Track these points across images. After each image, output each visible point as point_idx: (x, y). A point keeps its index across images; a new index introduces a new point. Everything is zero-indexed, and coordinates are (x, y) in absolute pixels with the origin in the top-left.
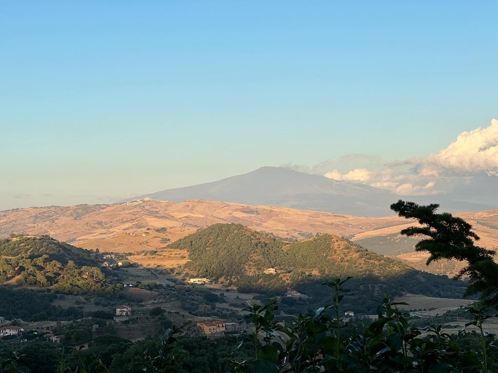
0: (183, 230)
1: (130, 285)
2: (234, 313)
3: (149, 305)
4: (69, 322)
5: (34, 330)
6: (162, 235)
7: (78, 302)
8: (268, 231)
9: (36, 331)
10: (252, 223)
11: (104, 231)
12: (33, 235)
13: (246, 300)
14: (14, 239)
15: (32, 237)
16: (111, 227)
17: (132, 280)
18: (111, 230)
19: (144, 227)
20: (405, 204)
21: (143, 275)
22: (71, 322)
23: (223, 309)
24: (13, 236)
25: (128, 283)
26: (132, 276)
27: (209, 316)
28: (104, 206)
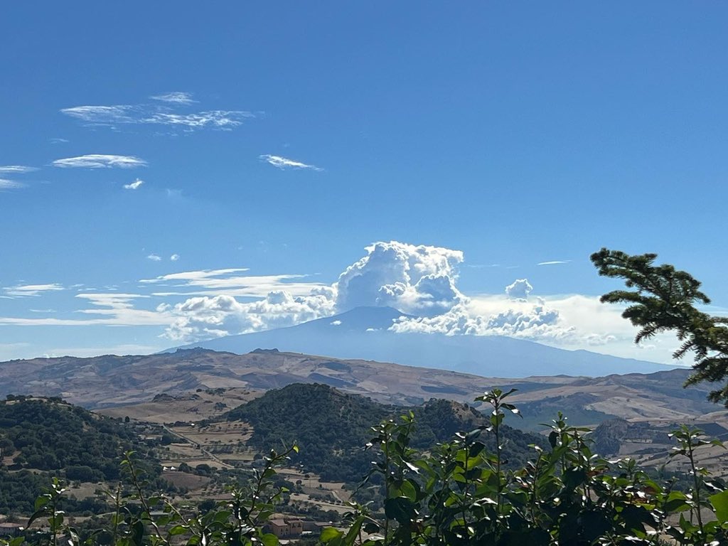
0: (247, 392)
1: (172, 468)
2: (314, 508)
3: (198, 497)
4: (86, 518)
5: (37, 528)
6: (217, 398)
7: (98, 492)
8: (364, 394)
9: (40, 530)
10: (342, 383)
11: (137, 392)
12: (39, 397)
13: (332, 490)
14: (12, 403)
15: (37, 399)
16: (147, 387)
17: (173, 461)
18: (147, 391)
19: (193, 387)
20: (610, 254)
21: (190, 454)
22: (89, 518)
23: (301, 502)
24: (10, 398)
25: (168, 465)
26: (174, 455)
27: (281, 512)
28: (138, 358)
